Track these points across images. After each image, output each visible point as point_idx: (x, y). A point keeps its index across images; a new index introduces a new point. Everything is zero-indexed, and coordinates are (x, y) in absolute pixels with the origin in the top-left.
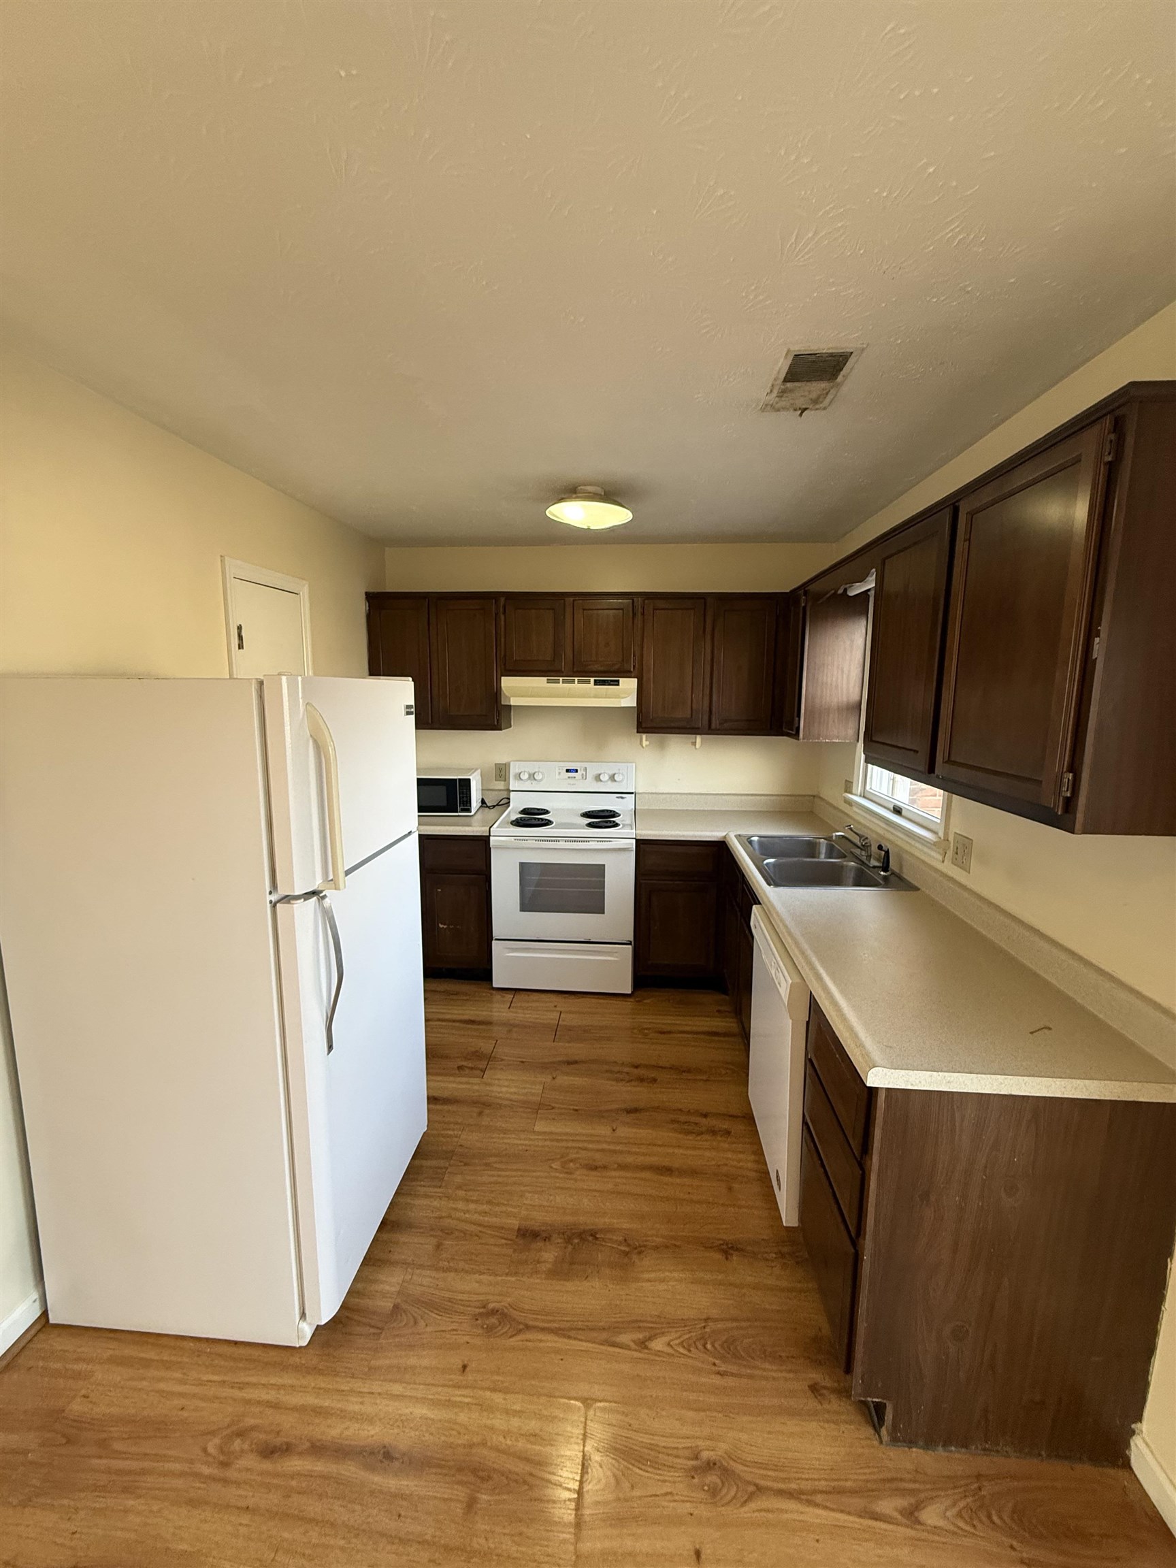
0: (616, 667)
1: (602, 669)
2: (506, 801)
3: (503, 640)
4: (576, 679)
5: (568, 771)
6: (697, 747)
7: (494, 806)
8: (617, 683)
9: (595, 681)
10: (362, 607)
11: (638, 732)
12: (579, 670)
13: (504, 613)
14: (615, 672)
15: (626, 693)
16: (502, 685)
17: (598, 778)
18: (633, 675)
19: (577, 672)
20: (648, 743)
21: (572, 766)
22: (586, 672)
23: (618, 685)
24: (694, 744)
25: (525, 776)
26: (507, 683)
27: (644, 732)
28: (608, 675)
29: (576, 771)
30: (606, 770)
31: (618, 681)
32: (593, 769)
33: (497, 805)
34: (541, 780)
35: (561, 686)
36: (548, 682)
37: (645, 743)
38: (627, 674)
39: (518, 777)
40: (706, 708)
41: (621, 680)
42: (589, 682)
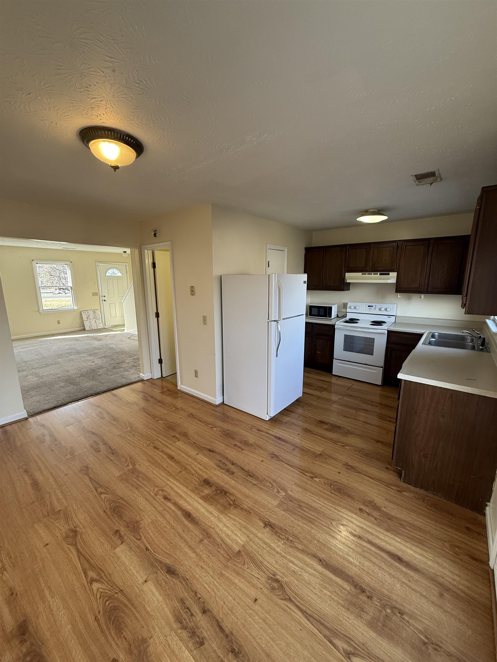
0: (389, 268)
1: (383, 269)
2: (345, 316)
3: (347, 260)
4: (373, 273)
5: (369, 306)
6: (422, 298)
7: (341, 317)
8: (389, 274)
9: (380, 274)
10: (303, 252)
11: (396, 292)
12: (374, 270)
13: (348, 251)
14: (387, 270)
15: (392, 278)
16: (346, 275)
17: (380, 309)
18: (395, 271)
19: (373, 270)
20: (400, 297)
21: (370, 305)
22: (377, 270)
23: (389, 275)
24: (421, 297)
25: (353, 307)
26: (348, 275)
27: (399, 293)
28: (385, 271)
29: (372, 306)
30: (384, 306)
31: (389, 273)
32: (378, 306)
33: (342, 317)
34: (358, 309)
35: (367, 275)
36: (362, 274)
37: (399, 297)
38: (393, 271)
39: (350, 308)
40: (426, 283)
41: (390, 273)
42: (377, 274)
